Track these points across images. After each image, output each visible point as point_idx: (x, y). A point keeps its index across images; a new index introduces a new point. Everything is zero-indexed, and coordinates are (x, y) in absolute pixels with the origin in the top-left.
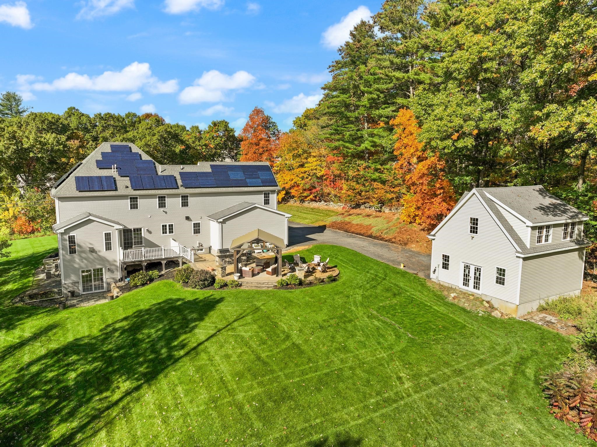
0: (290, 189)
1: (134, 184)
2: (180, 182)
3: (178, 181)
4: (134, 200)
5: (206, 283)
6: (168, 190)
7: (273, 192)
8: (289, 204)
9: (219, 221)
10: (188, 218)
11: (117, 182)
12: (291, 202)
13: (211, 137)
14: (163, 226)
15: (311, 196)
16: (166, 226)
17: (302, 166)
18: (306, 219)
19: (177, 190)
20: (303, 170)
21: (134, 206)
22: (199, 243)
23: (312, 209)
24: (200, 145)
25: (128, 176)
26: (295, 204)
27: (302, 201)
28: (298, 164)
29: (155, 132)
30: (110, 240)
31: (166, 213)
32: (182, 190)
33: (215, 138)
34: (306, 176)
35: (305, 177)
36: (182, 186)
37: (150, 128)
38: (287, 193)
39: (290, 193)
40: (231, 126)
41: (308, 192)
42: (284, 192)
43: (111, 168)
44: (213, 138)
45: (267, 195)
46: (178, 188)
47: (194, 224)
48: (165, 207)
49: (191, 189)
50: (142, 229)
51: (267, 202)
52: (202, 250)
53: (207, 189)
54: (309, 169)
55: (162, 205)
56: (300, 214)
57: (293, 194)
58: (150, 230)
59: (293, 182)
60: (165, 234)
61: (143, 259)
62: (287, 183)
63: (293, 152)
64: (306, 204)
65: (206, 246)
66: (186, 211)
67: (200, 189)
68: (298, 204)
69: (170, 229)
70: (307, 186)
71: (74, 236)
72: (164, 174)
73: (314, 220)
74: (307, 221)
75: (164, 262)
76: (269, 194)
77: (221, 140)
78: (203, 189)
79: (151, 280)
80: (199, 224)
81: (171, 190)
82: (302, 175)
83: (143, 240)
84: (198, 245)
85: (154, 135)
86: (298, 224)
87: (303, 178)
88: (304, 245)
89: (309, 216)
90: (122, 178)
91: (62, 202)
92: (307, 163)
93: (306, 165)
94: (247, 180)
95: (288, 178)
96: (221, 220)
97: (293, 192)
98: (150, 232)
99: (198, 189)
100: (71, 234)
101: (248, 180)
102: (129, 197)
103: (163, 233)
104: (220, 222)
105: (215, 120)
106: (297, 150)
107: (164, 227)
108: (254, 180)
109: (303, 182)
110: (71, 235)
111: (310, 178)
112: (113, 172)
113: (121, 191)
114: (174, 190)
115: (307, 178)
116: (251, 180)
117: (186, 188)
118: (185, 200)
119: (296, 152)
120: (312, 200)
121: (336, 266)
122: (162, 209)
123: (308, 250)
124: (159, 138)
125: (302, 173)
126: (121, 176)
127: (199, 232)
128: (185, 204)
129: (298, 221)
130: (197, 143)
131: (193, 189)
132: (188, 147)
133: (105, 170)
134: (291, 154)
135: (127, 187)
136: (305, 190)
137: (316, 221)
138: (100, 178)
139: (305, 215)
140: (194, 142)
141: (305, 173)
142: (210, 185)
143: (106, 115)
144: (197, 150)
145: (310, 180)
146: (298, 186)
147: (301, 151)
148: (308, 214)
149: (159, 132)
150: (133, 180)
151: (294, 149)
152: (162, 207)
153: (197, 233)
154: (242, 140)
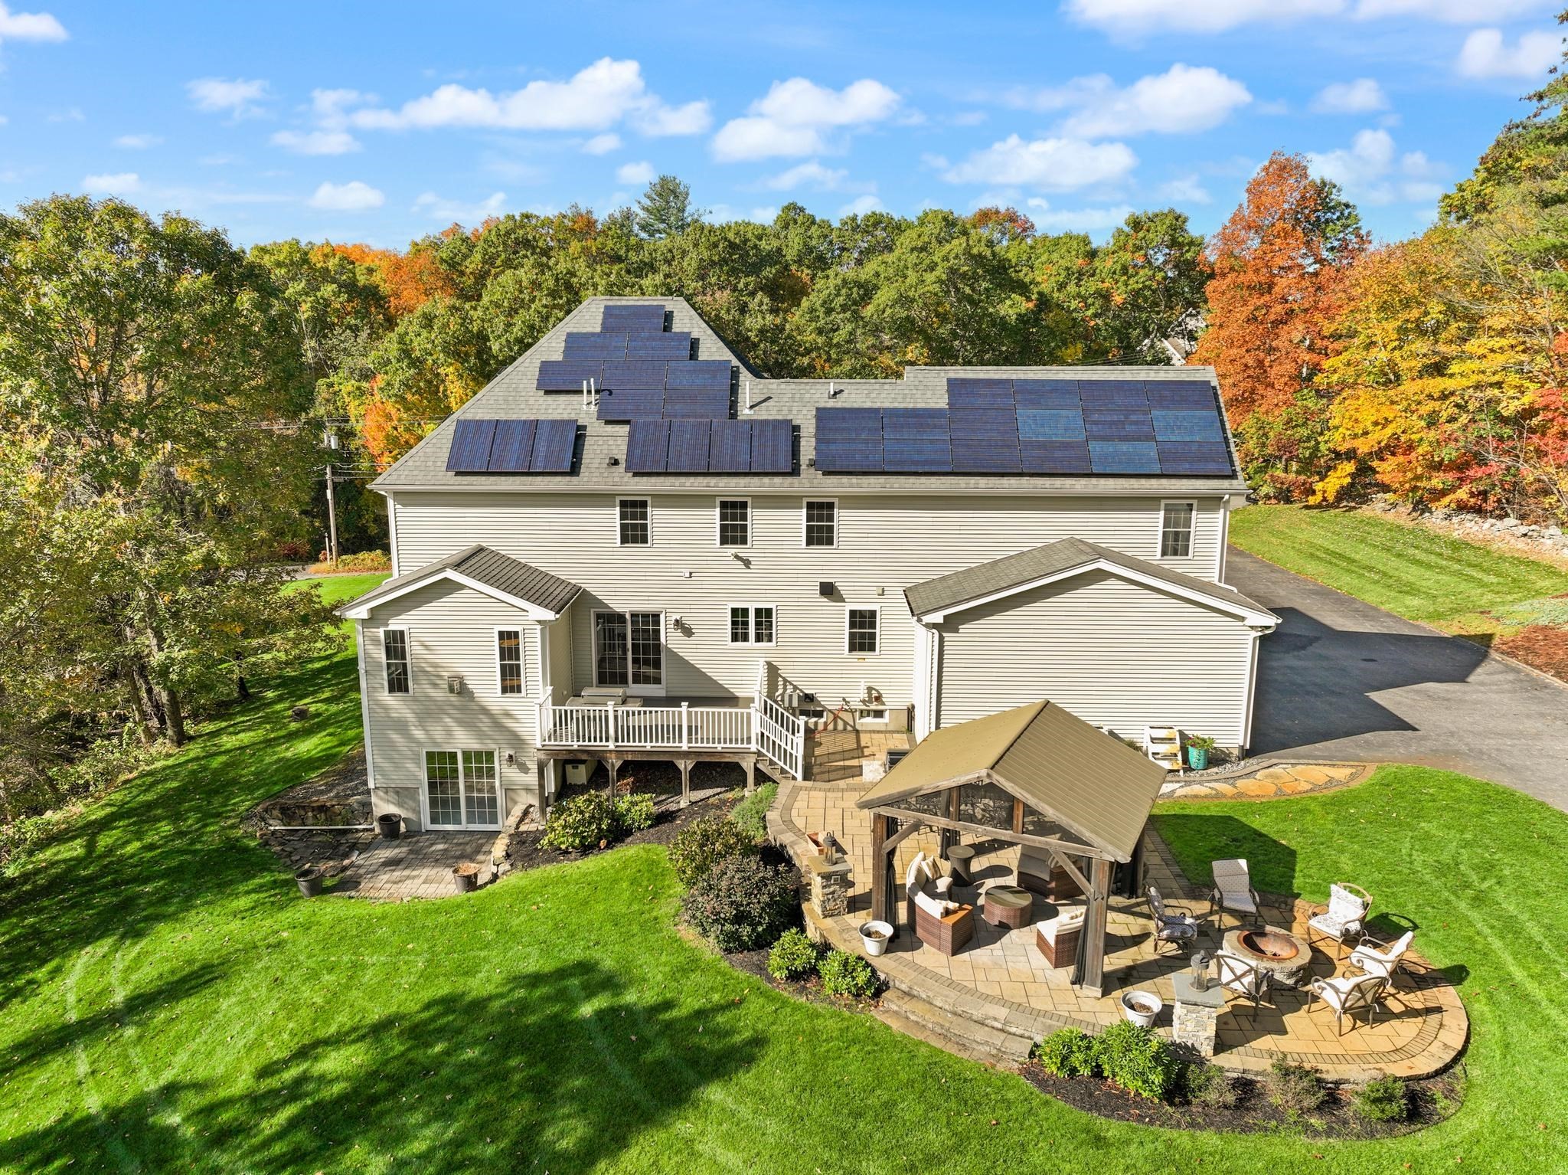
0: (1380, 455)
1: (638, 452)
2: (808, 450)
3: (803, 442)
4: (634, 511)
5: (745, 931)
6: (756, 480)
7: (1212, 502)
8: (1365, 511)
9: (927, 619)
10: (828, 590)
11: (589, 442)
12: (1377, 508)
13: (1118, 267)
14: (735, 611)
15: (1462, 494)
16: (745, 611)
17: (1438, 369)
18: (1412, 590)
19: (789, 480)
20: (1437, 384)
21: (634, 533)
22: (870, 689)
23: (1456, 546)
24: (1079, 295)
25: (627, 422)
26: (1390, 517)
27: (1421, 506)
28: (1417, 364)
29: (935, 259)
30: (518, 659)
31: (747, 563)
32: (813, 483)
33: (1131, 271)
34: (1447, 410)
35: (1444, 415)
36: (812, 464)
37: (923, 249)
38: (1364, 469)
39: (1374, 471)
40: (1194, 230)
41: (1450, 477)
42: (1349, 467)
43: (581, 392)
44: (1125, 270)
45: (1178, 512)
46: (795, 472)
47: (853, 613)
48: (744, 541)
49: (845, 479)
50: (662, 617)
51: (1176, 544)
52: (879, 714)
53: (912, 479)
54: (1465, 382)
55: (733, 533)
56: (1395, 562)
57: (1386, 479)
58: (688, 621)
59: (1389, 431)
60: (740, 644)
61: (611, 745)
62: (1366, 433)
63: (1404, 315)
64: (1435, 520)
65: (893, 701)
66: (824, 562)
67: (882, 479)
68: (1402, 516)
69: (758, 624)
70: (1448, 453)
71: (402, 633)
72: (763, 414)
73: (1444, 604)
74: (1414, 602)
75: (684, 766)
76: (1190, 507)
77: (1152, 278)
78: (893, 479)
79: (618, 832)
80: (873, 614)
81: (766, 480)
82: (1429, 407)
83: (663, 656)
84: (864, 695)
85: (932, 268)
86: (1369, 612)
87: (1432, 421)
88: (1331, 760)
89: (1428, 580)
90: (610, 429)
91: (404, 505)
92: (1461, 357)
93: (1454, 368)
94: (1092, 446)
95: (1368, 417)
96: (938, 617)
97: (1387, 469)
98: (688, 632)
99: (872, 479)
100: (395, 625)
101: (1095, 447)
102: (618, 500)
103: (735, 638)
104: (935, 626)
105: (1139, 212)
106: (1420, 304)
107: (739, 616)
108: (1124, 447)
109: (1432, 435)
110: (391, 628)
111: (1464, 418)
112: (582, 408)
113: (593, 475)
114: (777, 480)
115: (1452, 420)
116: (1109, 448)
117: (827, 473)
118: (820, 518)
119: (1415, 313)
120: (1462, 507)
121: (1455, 975)
122: (732, 550)
123: (1338, 803)
124: (944, 277)
125: (1430, 396)
126: (608, 422)
127: (872, 648)
128: (820, 534)
129: (1373, 595)
130: (1072, 288)
131: (854, 480)
132: (1044, 303)
133: (562, 398)
134: (1391, 326)
135: (616, 462)
136: (1438, 466)
137: (1456, 611)
138: (533, 427)
139: (1411, 574)
140: (1062, 286)
141: (1444, 397)
142: (926, 462)
143: (867, 218)
144: (1069, 311)
145: (1464, 429)
146: (1410, 448)
147: (1436, 309)
148: (1429, 566)
149: (946, 259)
150: (639, 436)
151: (1406, 305)
152: (734, 542)
153: (862, 648)
154: (1212, 276)
